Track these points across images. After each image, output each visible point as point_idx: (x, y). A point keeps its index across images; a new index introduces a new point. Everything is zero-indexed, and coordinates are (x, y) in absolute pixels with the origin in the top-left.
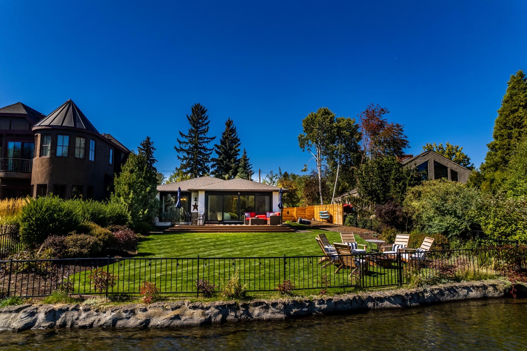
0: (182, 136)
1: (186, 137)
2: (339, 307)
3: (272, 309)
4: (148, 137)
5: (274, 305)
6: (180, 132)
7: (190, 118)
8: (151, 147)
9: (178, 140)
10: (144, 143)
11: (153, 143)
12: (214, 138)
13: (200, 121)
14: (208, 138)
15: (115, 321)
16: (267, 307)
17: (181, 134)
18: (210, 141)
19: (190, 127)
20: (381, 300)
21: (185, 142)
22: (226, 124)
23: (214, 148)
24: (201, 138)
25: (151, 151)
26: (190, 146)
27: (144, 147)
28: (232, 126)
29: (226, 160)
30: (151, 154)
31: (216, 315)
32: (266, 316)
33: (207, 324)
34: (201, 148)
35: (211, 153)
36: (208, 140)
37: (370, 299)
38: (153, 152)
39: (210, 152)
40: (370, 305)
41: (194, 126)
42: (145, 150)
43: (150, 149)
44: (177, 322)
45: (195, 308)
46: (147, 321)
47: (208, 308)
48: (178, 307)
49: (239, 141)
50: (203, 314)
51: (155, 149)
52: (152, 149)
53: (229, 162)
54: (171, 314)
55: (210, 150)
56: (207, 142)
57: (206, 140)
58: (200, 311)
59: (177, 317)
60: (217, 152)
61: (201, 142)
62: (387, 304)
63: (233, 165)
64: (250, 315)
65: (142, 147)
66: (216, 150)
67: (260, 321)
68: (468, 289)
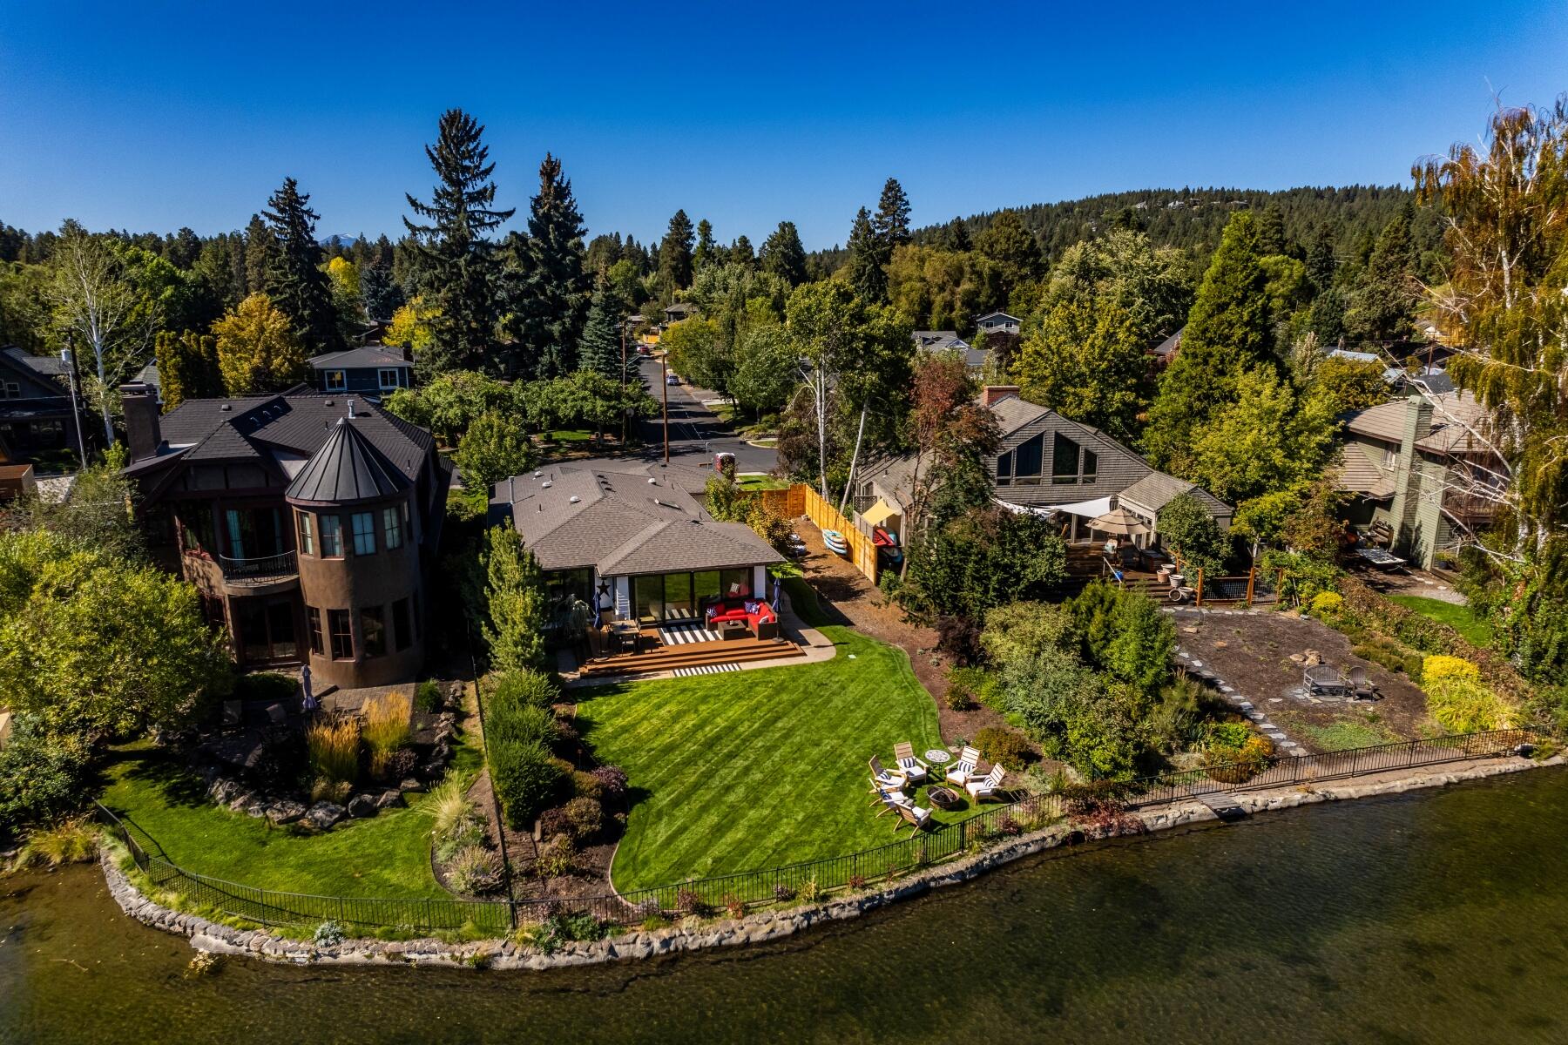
0: (416, 210)
1: (429, 211)
3: (848, 908)
4: (288, 180)
5: (850, 904)
6: (409, 197)
7: (435, 154)
8: (303, 211)
9: (407, 223)
10: (278, 197)
11: (307, 197)
12: (509, 214)
13: (467, 163)
14: (491, 214)
15: (720, 941)
16: (843, 907)
17: (413, 203)
18: (498, 222)
19: (439, 182)
20: (942, 878)
21: (428, 229)
22: (542, 173)
24: (471, 216)
25: (305, 222)
26: (442, 241)
27: (281, 211)
28: (558, 178)
29: (549, 283)
30: (307, 233)
31: (802, 922)
32: (844, 915)
33: (797, 932)
36: (493, 220)
37: (933, 879)
38: (313, 229)
41: (448, 178)
42: (286, 223)
43: (302, 217)
44: (773, 935)
45: (783, 919)
46: (748, 939)
47: (793, 917)
48: (769, 921)
49: (581, 220)
50: (793, 924)
51: (317, 218)
52: (306, 217)
53: (558, 287)
54: (767, 928)
56: (491, 225)
57: (485, 220)
58: (789, 921)
59: (772, 931)
62: (948, 881)
63: (572, 298)
64: (830, 917)
67: (839, 920)
68: (1027, 845)
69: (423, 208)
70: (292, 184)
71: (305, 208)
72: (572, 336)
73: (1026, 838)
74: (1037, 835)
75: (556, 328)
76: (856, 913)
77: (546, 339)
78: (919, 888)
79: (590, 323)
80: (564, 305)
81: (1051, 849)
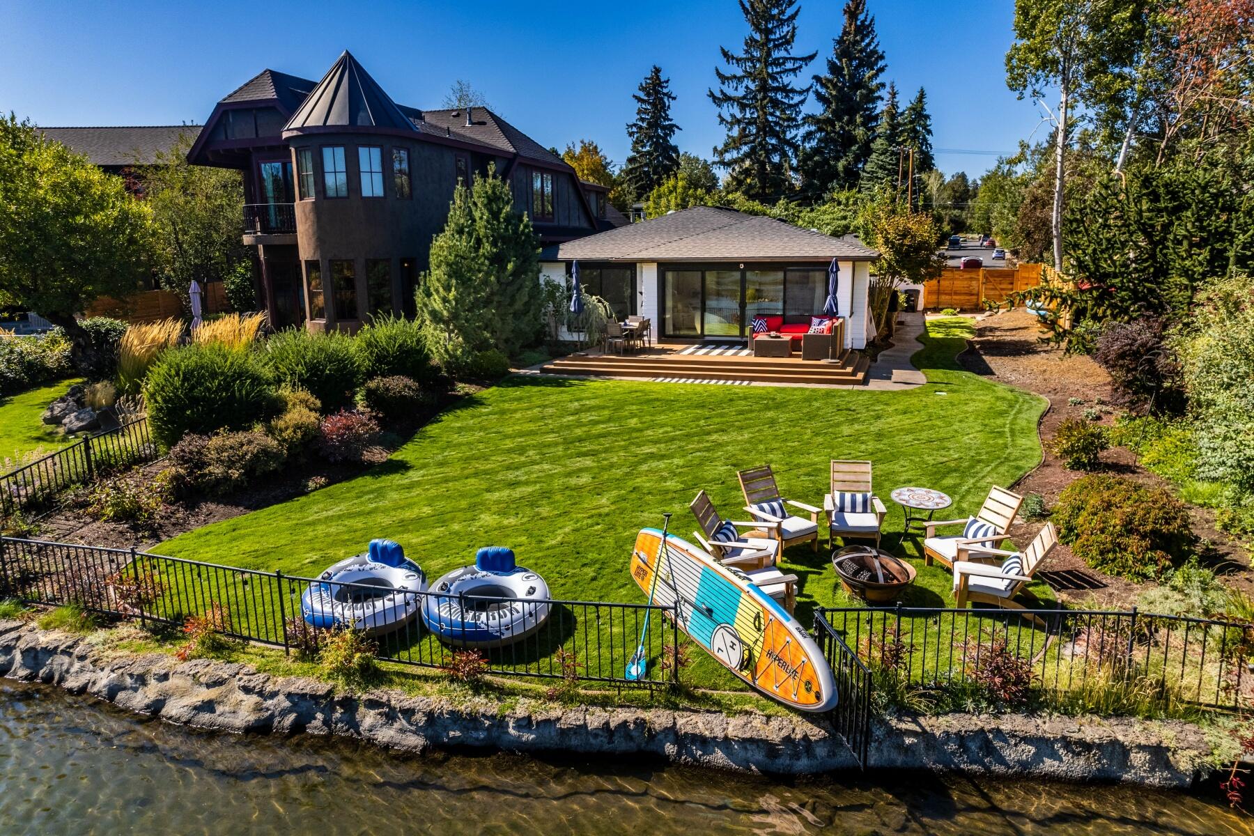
0: (728, 61)
1: (738, 60)
2: (574, 741)
3: (402, 722)
4: (655, 68)
5: (409, 713)
6: (723, 50)
8: (665, 94)
9: (718, 73)
10: (646, 83)
11: (667, 82)
12: (812, 57)
14: (795, 59)
15: (113, 690)
16: (390, 716)
17: (725, 54)
18: (801, 67)
20: (704, 742)
21: (735, 77)
22: (845, 12)
23: (811, 87)
24: (776, 62)
25: (664, 103)
26: (747, 87)
27: (648, 94)
28: (862, 17)
29: (840, 120)
30: (665, 112)
31: (284, 713)
32: (385, 734)
33: (260, 730)
34: (776, 89)
35: (802, 102)
36: (797, 65)
38: (669, 107)
39: (802, 97)
42: (649, 103)
43: (662, 99)
44: (205, 718)
45: (247, 690)
46: (156, 707)
47: (274, 695)
48: (219, 683)
49: (882, 57)
50: (258, 708)
51: (674, 98)
52: (666, 100)
53: (848, 122)
54: (201, 696)
55: (801, 93)
56: (794, 70)
57: (789, 65)
59: (209, 706)
60: (820, 97)
61: (777, 73)
63: (860, 132)
64: (355, 725)
65: (642, 95)
66: (818, 94)
67: (369, 744)
68: (1044, 745)
69: (733, 58)
70: (657, 71)
71: (665, 91)
73: (1050, 725)
74: (1093, 730)
75: (841, 165)
76: (415, 741)
78: (620, 745)
79: (874, 156)
80: (851, 140)
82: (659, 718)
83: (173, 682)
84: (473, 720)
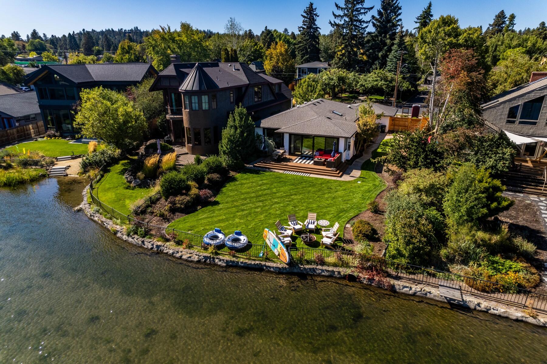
0: (338, 9)
1: (342, 9)
2: (250, 266)
4: (311, 3)
5: (223, 260)
6: (336, 4)
10: (307, 10)
11: (315, 9)
12: (372, 8)
14: (365, 8)
16: (220, 260)
18: (367, 12)
20: (270, 267)
23: (371, 20)
24: (357, 10)
26: (345, 20)
27: (308, 14)
29: (381, 36)
30: (314, 22)
31: (203, 259)
32: (219, 263)
33: (199, 262)
34: (357, 21)
35: (367, 27)
36: (366, 11)
37: (265, 265)
38: (316, 20)
39: (367, 25)
40: (265, 268)
42: (308, 18)
43: (313, 16)
44: (190, 259)
45: (196, 255)
46: (181, 256)
47: (201, 256)
48: (191, 253)
49: (400, 9)
50: (198, 258)
51: (318, 16)
52: (315, 17)
53: (384, 37)
54: (189, 255)
55: (367, 22)
56: (364, 13)
57: (362, 11)
59: (190, 257)
60: (374, 25)
61: (357, 14)
62: (272, 269)
63: (388, 41)
64: (214, 261)
65: (305, 15)
66: (373, 22)
67: (217, 265)
68: (323, 271)
69: (340, 8)
71: (315, 13)
72: (385, 56)
73: (325, 268)
74: (330, 269)
75: (380, 54)
76: (224, 264)
77: (376, 58)
78: (257, 267)
79: (393, 52)
80: (385, 44)
81: (336, 277)
82: (263, 263)
83: (183, 253)
84: (234, 262)
